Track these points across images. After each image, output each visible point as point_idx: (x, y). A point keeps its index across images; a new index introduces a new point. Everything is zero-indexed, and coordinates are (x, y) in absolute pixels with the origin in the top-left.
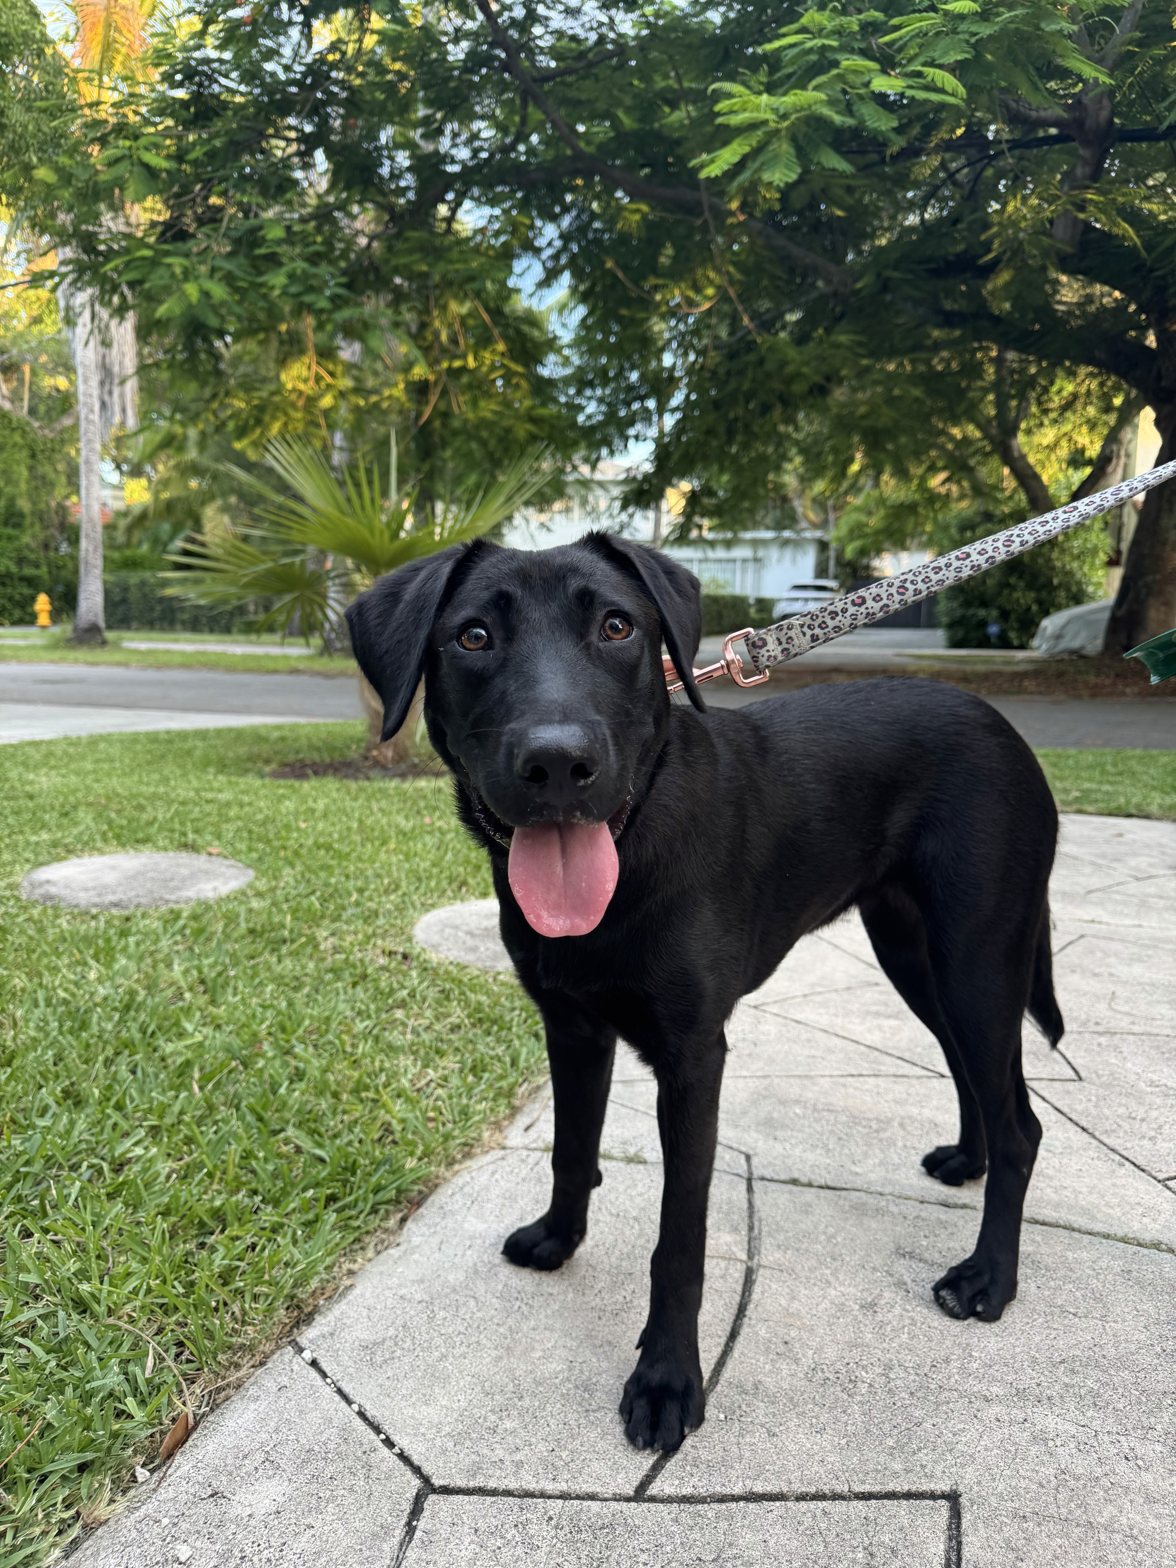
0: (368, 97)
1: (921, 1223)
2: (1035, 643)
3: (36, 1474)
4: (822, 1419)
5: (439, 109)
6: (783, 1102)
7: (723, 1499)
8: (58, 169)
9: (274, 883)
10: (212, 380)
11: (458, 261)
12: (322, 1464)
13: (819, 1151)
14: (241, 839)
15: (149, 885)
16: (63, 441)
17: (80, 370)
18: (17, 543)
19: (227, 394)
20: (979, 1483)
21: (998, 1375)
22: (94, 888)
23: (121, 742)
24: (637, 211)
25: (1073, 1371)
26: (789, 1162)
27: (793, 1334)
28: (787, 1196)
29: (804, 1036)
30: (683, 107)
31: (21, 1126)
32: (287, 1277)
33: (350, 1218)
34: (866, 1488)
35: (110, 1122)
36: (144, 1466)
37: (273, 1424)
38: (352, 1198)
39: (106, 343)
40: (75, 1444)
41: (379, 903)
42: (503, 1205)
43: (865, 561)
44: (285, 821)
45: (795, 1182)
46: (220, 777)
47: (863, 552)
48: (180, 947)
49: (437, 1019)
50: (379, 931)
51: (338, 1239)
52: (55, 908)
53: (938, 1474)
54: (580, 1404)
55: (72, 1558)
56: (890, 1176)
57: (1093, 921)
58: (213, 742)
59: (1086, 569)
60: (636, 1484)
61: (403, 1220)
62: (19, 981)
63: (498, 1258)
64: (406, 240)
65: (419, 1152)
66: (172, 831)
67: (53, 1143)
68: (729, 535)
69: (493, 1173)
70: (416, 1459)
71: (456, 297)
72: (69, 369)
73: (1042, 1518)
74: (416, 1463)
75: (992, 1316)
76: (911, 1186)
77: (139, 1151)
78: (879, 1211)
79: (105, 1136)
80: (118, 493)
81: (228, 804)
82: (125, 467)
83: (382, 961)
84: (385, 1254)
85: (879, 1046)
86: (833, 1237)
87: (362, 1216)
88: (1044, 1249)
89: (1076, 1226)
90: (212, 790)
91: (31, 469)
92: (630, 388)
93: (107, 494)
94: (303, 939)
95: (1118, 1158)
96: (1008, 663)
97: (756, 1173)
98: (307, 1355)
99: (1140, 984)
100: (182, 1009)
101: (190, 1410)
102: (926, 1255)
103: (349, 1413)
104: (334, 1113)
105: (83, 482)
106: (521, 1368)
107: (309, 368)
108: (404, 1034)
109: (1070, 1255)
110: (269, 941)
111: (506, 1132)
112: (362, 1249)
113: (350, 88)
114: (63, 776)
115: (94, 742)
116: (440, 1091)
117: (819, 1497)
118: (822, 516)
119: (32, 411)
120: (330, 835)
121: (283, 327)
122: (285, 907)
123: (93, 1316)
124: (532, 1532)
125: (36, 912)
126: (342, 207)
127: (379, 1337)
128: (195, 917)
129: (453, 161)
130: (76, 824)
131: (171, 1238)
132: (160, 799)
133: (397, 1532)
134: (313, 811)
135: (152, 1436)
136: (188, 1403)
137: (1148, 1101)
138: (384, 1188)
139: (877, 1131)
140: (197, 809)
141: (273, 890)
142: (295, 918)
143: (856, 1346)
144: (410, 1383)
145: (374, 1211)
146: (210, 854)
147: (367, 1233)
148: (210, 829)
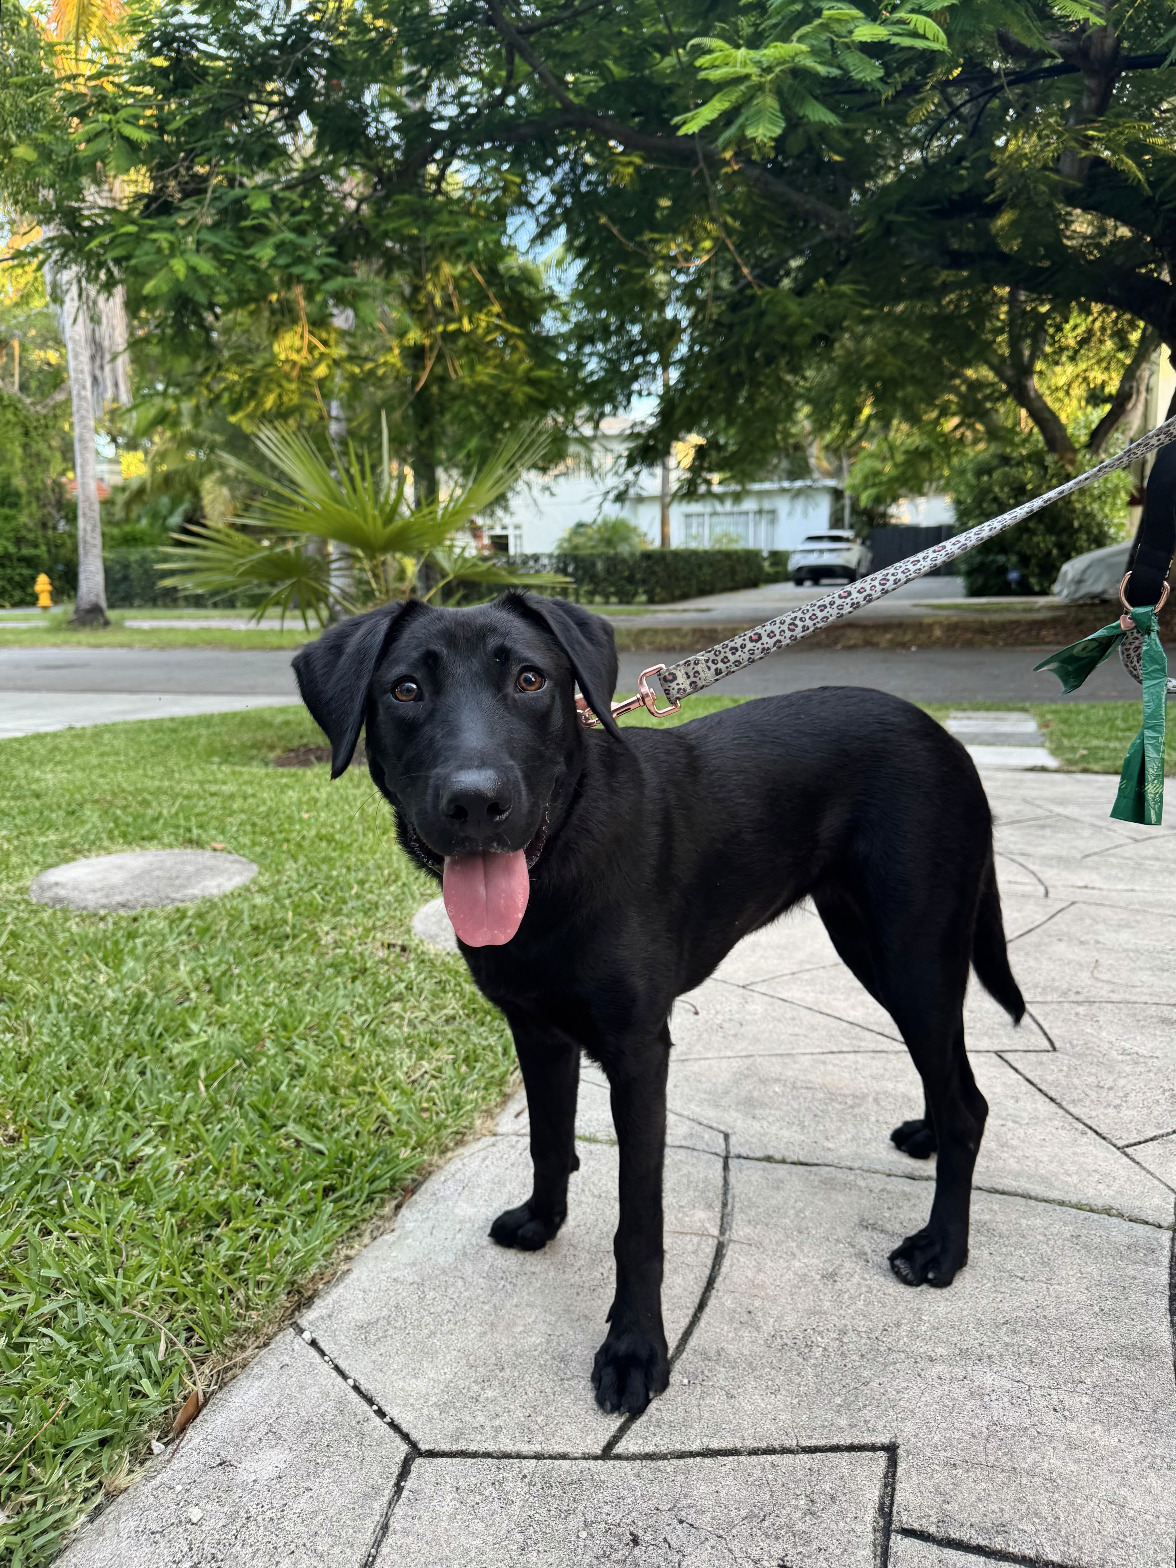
0: (349, 58)
1: (885, 1196)
2: (1056, 588)
3: (62, 1450)
4: (777, 1381)
5: (424, 66)
6: (763, 1081)
7: (681, 1455)
8: (39, 146)
9: (277, 878)
10: (203, 353)
11: (447, 224)
12: (319, 1434)
13: (794, 1128)
14: (245, 833)
15: (155, 884)
16: (56, 417)
17: (70, 346)
18: (13, 524)
19: (220, 367)
20: (917, 1435)
21: (944, 1337)
22: (102, 889)
23: (126, 732)
24: (630, 163)
25: (1014, 1332)
26: (765, 1140)
27: (757, 1303)
28: (760, 1172)
29: (789, 1015)
30: (673, 52)
31: (38, 1130)
32: (287, 1265)
33: (347, 1207)
34: (813, 1442)
35: (121, 1125)
36: (159, 1439)
37: (275, 1399)
38: (348, 1188)
39: (95, 319)
40: (96, 1423)
41: (379, 895)
42: (493, 1190)
43: (881, 509)
44: (288, 812)
45: (769, 1159)
46: (223, 768)
47: (878, 500)
48: (186, 947)
49: (433, 1011)
50: (379, 923)
51: (335, 1227)
52: (64, 910)
53: (880, 1428)
54: (556, 1374)
55: (96, 1522)
56: (861, 1151)
57: (1086, 887)
58: (217, 729)
59: (1107, 510)
60: (603, 1444)
61: (398, 1207)
62: (32, 988)
63: (486, 1240)
64: (396, 203)
65: (412, 1143)
66: (178, 827)
67: (68, 1145)
68: (738, 488)
69: (484, 1160)
70: (405, 1427)
71: (448, 259)
72: (59, 343)
73: (970, 1465)
74: (405, 1430)
75: (943, 1281)
76: (880, 1160)
77: (149, 1150)
78: (847, 1186)
79: (117, 1137)
80: (115, 468)
81: (232, 796)
82: (120, 440)
83: (382, 954)
84: (380, 1240)
85: (861, 1022)
86: (802, 1211)
87: (358, 1205)
88: (1000, 1218)
89: (1033, 1194)
90: (215, 782)
91: (25, 446)
92: (631, 343)
93: (103, 468)
94: (305, 935)
95: (1081, 1126)
96: (1030, 610)
97: (734, 1151)
98: (307, 1335)
99: (1125, 950)
100: (187, 1010)
101: (200, 1388)
102: (888, 1227)
103: (345, 1387)
104: (333, 1107)
105: (79, 461)
106: (504, 1342)
107: (302, 337)
108: (400, 1027)
109: (1024, 1222)
110: (272, 938)
111: (498, 1119)
112: (359, 1235)
113: (331, 49)
114: (69, 772)
115: (98, 732)
116: (433, 1082)
117: (770, 1451)
118: (836, 463)
119: (23, 387)
120: (333, 826)
121: (274, 297)
122: (287, 902)
123: (110, 1306)
124: (507, 1489)
125: (46, 916)
126: (330, 170)
127: (372, 1317)
128: (200, 915)
129: (441, 119)
130: (83, 823)
131: (180, 1231)
132: (165, 793)
133: (387, 1492)
134: (316, 800)
135: (166, 1412)
136: (198, 1382)
137: (1117, 1069)
138: (379, 1177)
139: (852, 1107)
140: (202, 803)
141: (275, 885)
142: (297, 913)
143: (814, 1314)
144: (402, 1359)
145: (370, 1199)
146: (215, 850)
147: (364, 1220)
148: (214, 823)
